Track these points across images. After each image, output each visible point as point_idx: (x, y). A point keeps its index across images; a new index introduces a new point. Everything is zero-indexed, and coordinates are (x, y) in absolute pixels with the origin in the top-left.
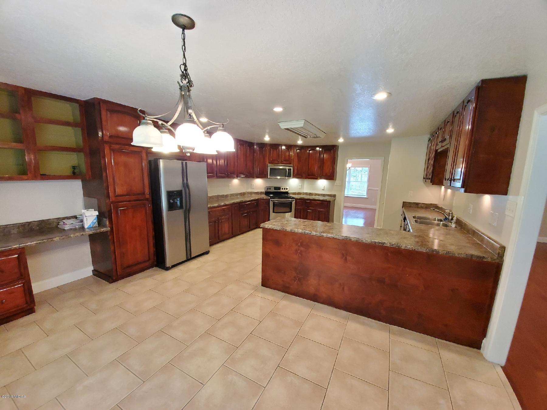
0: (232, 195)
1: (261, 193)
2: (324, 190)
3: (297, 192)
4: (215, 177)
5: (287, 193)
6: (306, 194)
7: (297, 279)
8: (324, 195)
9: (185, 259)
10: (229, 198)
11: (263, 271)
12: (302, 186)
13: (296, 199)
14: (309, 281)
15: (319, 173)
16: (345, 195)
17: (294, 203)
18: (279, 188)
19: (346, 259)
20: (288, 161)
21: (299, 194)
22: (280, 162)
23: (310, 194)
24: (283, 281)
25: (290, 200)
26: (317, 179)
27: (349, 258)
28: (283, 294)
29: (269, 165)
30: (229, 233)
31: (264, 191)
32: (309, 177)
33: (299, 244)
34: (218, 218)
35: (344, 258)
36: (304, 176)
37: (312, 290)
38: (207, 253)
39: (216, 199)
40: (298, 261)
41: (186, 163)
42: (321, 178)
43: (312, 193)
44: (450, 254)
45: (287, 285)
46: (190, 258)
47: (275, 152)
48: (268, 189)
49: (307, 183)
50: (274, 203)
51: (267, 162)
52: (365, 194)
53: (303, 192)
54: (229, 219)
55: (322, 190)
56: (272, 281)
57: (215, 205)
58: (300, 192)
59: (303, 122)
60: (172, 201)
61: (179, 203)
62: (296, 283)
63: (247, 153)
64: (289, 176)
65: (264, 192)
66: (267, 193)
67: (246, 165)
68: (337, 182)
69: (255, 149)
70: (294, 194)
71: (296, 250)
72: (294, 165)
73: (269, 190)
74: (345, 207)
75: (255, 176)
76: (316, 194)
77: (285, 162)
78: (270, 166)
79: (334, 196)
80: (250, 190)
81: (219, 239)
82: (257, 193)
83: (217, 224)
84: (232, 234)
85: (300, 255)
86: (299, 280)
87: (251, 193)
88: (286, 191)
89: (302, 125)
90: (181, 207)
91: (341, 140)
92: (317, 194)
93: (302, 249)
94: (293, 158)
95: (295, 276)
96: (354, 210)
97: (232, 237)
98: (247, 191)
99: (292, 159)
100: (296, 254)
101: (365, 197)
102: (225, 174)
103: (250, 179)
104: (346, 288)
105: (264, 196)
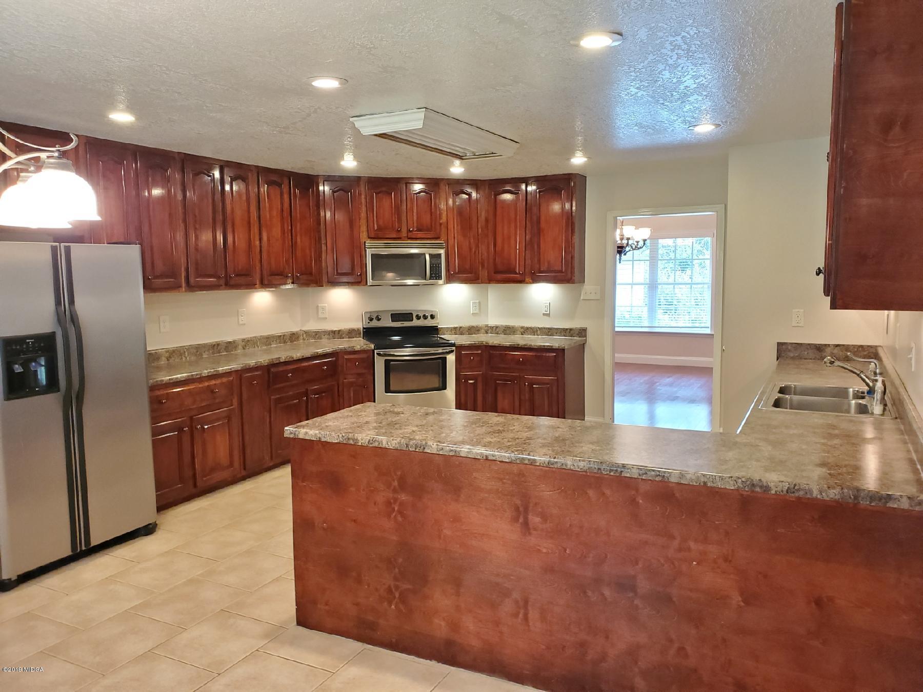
0: (248, 343)
1: (351, 333)
2: (548, 315)
3: (466, 323)
4: (181, 287)
5: (435, 330)
6: (495, 330)
7: (397, 595)
8: (550, 332)
9: (67, 552)
10: (240, 351)
11: (300, 577)
12: (481, 307)
13: (460, 348)
14: (431, 601)
15: (528, 262)
16: (617, 329)
17: (451, 358)
18: (408, 316)
19: (526, 524)
20: (429, 230)
21: (472, 330)
22: (404, 234)
23: (508, 330)
24: (357, 604)
25: (440, 350)
26: (521, 281)
27: (535, 520)
28: (358, 646)
29: (369, 243)
30: (231, 464)
31: (359, 325)
32: (499, 276)
33: (396, 483)
34: (191, 418)
35: (521, 520)
36: (484, 273)
37: (440, 628)
38: (148, 530)
39: (193, 358)
40: (395, 538)
41: (68, 251)
42: (535, 280)
43: (513, 327)
44: (798, 490)
45: (370, 618)
46: (84, 548)
47: (386, 203)
48: (371, 319)
49: (495, 293)
50: (387, 362)
51: (364, 235)
52: (709, 324)
53: (487, 326)
54: (229, 418)
55: (544, 314)
56: (327, 608)
57: (179, 376)
58: (474, 324)
59: (421, 115)
60: (18, 369)
61: (42, 374)
62: (393, 607)
63: (296, 209)
64: (436, 275)
65: (358, 330)
66: (369, 333)
67: (293, 245)
68: (589, 288)
69: (321, 194)
70: (458, 331)
71: (389, 503)
72: (451, 242)
73: (375, 324)
74: (621, 367)
75: (325, 279)
76: (526, 330)
77: (420, 234)
78: (372, 249)
79: (582, 332)
80: (313, 326)
81: (195, 485)
82: (336, 334)
83: (186, 439)
84: (245, 469)
85: (400, 519)
86: (403, 599)
87: (317, 335)
88: (429, 323)
89: (419, 125)
90: (52, 385)
91: (578, 160)
92: (528, 328)
93: (403, 497)
94: (444, 219)
95: (390, 587)
96: (669, 377)
97: (244, 478)
98: (304, 329)
99: (441, 224)
100: (389, 516)
101: (708, 331)
102: (219, 278)
103: (310, 290)
104: (533, 615)
105: (360, 343)
